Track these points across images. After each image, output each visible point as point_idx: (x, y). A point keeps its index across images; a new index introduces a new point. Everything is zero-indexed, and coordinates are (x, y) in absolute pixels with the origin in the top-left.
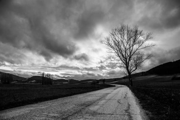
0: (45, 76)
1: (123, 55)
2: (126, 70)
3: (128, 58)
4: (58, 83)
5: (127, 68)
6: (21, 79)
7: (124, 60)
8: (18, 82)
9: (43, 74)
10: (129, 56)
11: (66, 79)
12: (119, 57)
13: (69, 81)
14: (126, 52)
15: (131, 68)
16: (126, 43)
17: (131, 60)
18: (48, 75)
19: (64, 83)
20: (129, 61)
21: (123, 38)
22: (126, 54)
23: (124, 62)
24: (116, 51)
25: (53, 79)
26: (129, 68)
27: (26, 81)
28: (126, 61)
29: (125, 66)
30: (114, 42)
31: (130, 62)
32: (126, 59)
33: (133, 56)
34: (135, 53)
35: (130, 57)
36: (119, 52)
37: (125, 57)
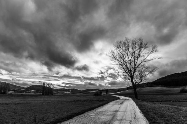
0: (45, 85)
1: (127, 68)
2: (131, 82)
3: (133, 70)
4: (59, 93)
5: (132, 80)
6: (18, 89)
7: (129, 72)
8: (15, 92)
9: (44, 84)
10: (134, 68)
11: (67, 89)
12: (124, 69)
13: (70, 90)
14: (130, 64)
15: (136, 81)
16: (131, 56)
17: (136, 73)
18: (49, 84)
19: (65, 93)
20: (133, 74)
21: (128, 50)
22: (131, 66)
23: (129, 74)
24: (121, 63)
25: (55, 89)
26: (134, 81)
27: (24, 91)
28: (131, 73)
29: (129, 78)
30: (118, 54)
31: (135, 75)
32: (131, 71)
33: (137, 68)
34: (140, 65)
35: (135, 70)
36: (123, 64)
37: (129, 69)
